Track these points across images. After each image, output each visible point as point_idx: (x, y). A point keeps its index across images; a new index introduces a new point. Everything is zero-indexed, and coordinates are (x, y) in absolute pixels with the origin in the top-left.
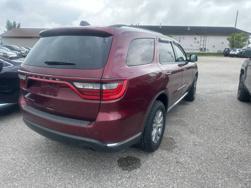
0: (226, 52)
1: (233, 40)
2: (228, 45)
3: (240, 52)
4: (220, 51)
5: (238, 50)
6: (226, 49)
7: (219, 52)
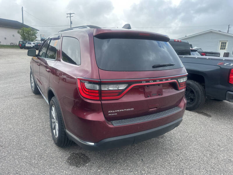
0: (22, 45)
1: (24, 34)
2: (20, 38)
3: (35, 45)
4: (13, 43)
5: (32, 43)
6: (21, 42)
7: (12, 45)
